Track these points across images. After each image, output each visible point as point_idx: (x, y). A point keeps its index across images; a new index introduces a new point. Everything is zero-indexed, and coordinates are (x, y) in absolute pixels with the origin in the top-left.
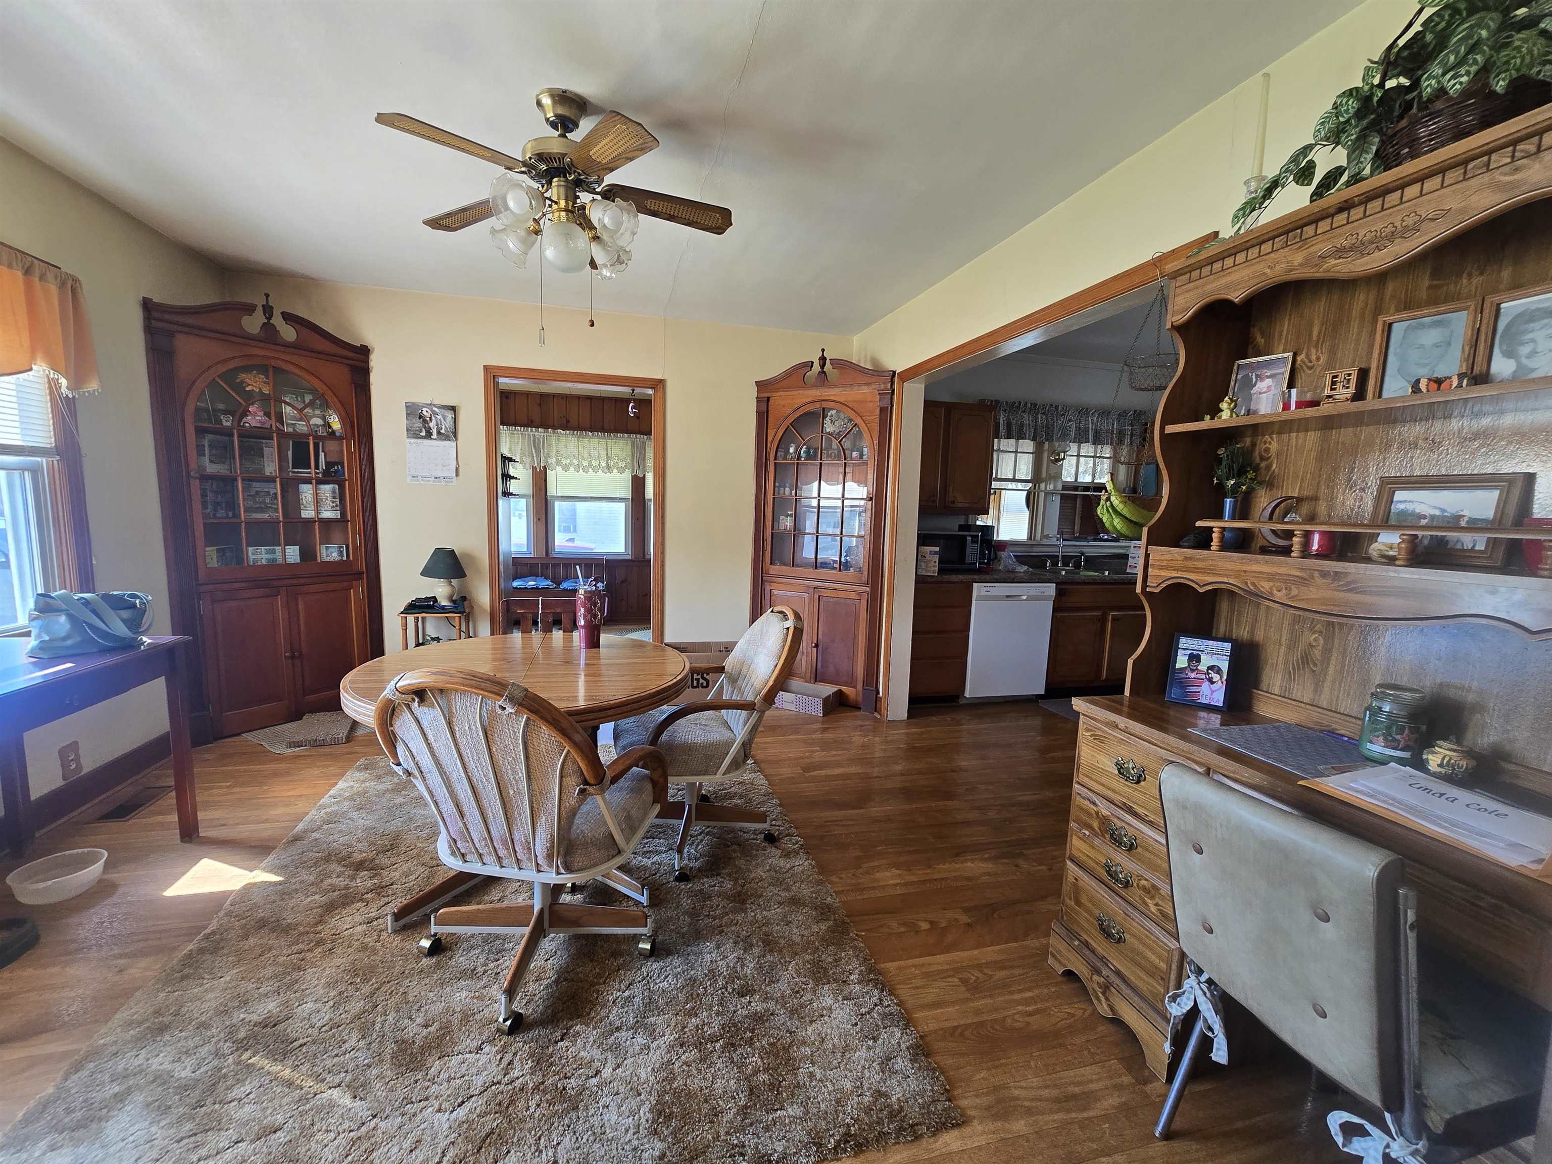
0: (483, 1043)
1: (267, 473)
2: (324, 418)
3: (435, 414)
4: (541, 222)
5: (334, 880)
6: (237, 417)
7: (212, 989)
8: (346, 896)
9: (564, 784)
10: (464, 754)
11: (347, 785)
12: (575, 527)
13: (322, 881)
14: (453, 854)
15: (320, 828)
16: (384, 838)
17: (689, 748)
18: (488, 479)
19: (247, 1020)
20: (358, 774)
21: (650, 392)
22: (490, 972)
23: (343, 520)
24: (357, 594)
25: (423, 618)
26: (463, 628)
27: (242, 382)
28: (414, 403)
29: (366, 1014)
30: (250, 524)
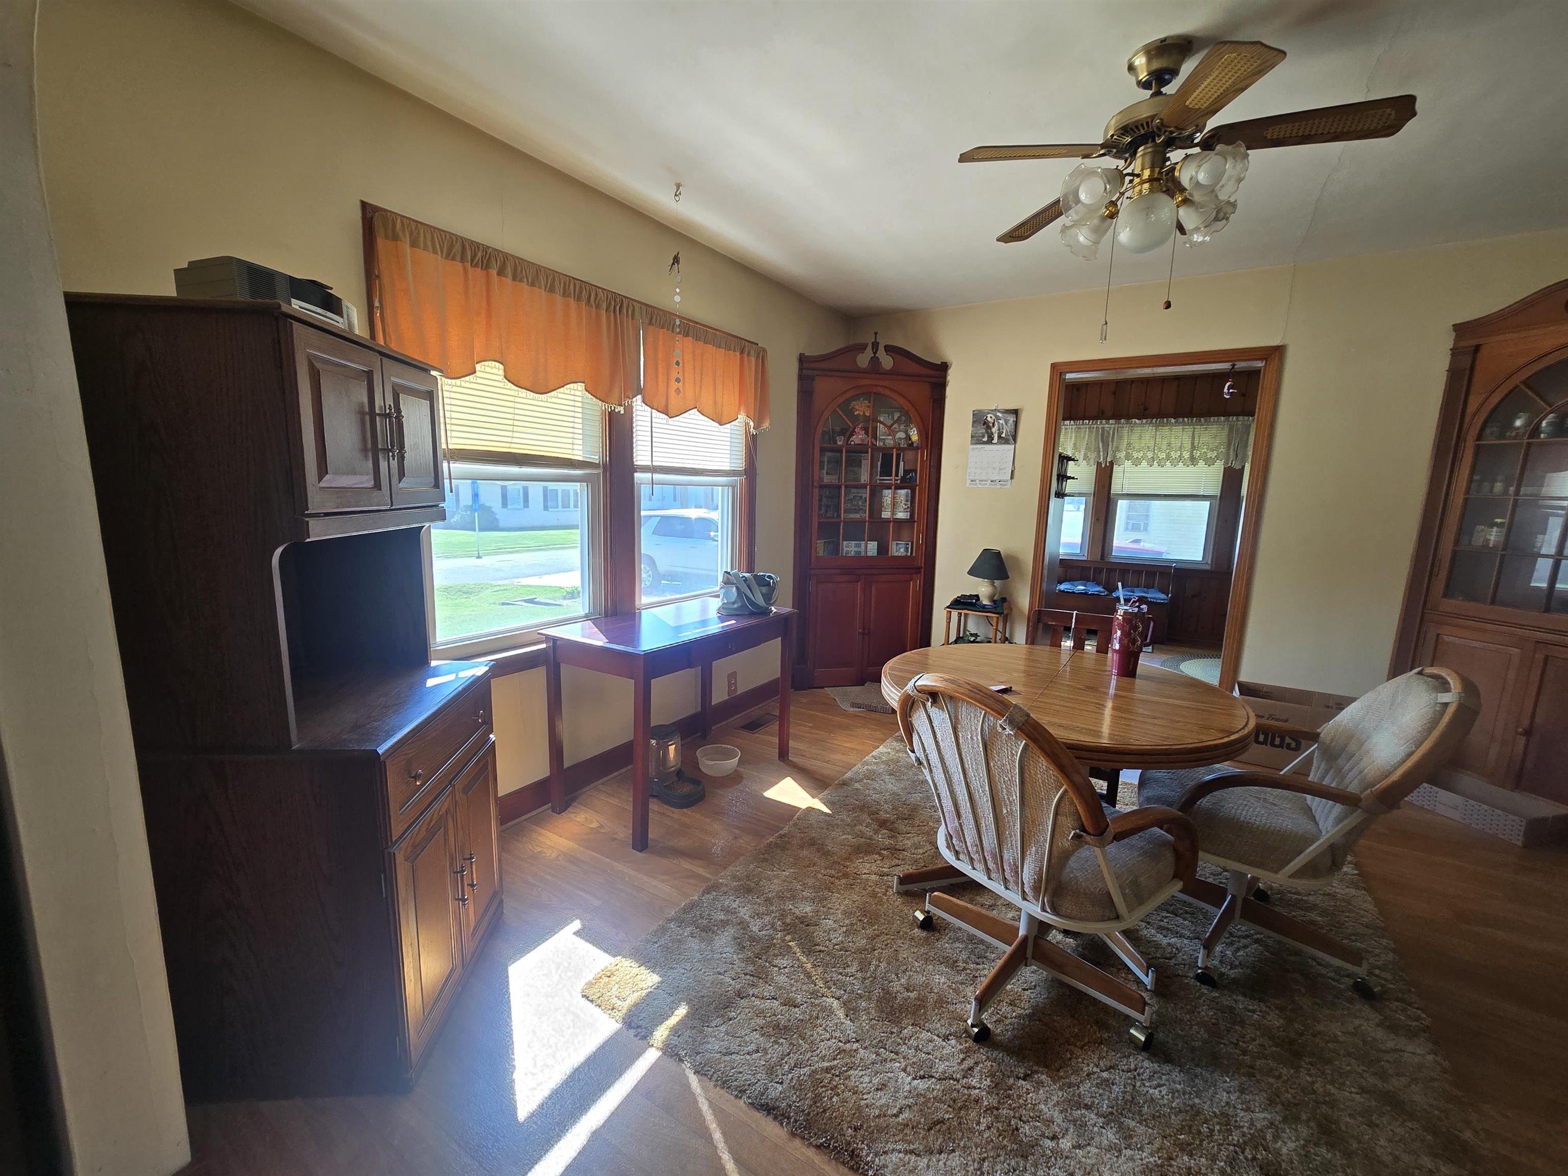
0: (950, 1035)
1: (862, 482)
2: (906, 432)
3: (998, 418)
4: (1119, 203)
5: (863, 828)
6: (847, 437)
7: (777, 876)
8: (869, 845)
9: (1059, 822)
10: (965, 760)
11: (885, 750)
12: (1146, 525)
13: (855, 825)
14: (948, 847)
15: (861, 780)
16: (905, 806)
17: (1238, 827)
18: (1042, 481)
19: (793, 911)
20: (895, 744)
21: (1260, 364)
22: (968, 971)
23: (911, 521)
24: (914, 586)
25: (966, 615)
26: (1000, 628)
27: (853, 408)
28: (980, 411)
29: (866, 952)
30: (848, 523)
